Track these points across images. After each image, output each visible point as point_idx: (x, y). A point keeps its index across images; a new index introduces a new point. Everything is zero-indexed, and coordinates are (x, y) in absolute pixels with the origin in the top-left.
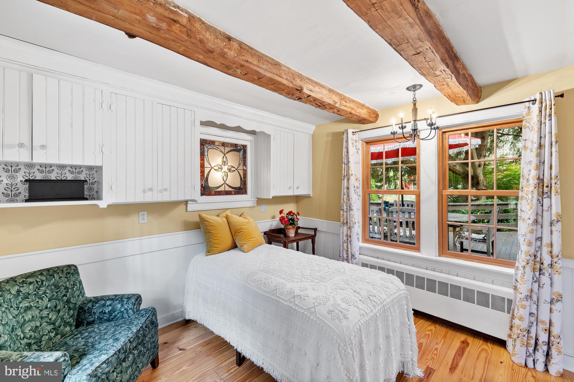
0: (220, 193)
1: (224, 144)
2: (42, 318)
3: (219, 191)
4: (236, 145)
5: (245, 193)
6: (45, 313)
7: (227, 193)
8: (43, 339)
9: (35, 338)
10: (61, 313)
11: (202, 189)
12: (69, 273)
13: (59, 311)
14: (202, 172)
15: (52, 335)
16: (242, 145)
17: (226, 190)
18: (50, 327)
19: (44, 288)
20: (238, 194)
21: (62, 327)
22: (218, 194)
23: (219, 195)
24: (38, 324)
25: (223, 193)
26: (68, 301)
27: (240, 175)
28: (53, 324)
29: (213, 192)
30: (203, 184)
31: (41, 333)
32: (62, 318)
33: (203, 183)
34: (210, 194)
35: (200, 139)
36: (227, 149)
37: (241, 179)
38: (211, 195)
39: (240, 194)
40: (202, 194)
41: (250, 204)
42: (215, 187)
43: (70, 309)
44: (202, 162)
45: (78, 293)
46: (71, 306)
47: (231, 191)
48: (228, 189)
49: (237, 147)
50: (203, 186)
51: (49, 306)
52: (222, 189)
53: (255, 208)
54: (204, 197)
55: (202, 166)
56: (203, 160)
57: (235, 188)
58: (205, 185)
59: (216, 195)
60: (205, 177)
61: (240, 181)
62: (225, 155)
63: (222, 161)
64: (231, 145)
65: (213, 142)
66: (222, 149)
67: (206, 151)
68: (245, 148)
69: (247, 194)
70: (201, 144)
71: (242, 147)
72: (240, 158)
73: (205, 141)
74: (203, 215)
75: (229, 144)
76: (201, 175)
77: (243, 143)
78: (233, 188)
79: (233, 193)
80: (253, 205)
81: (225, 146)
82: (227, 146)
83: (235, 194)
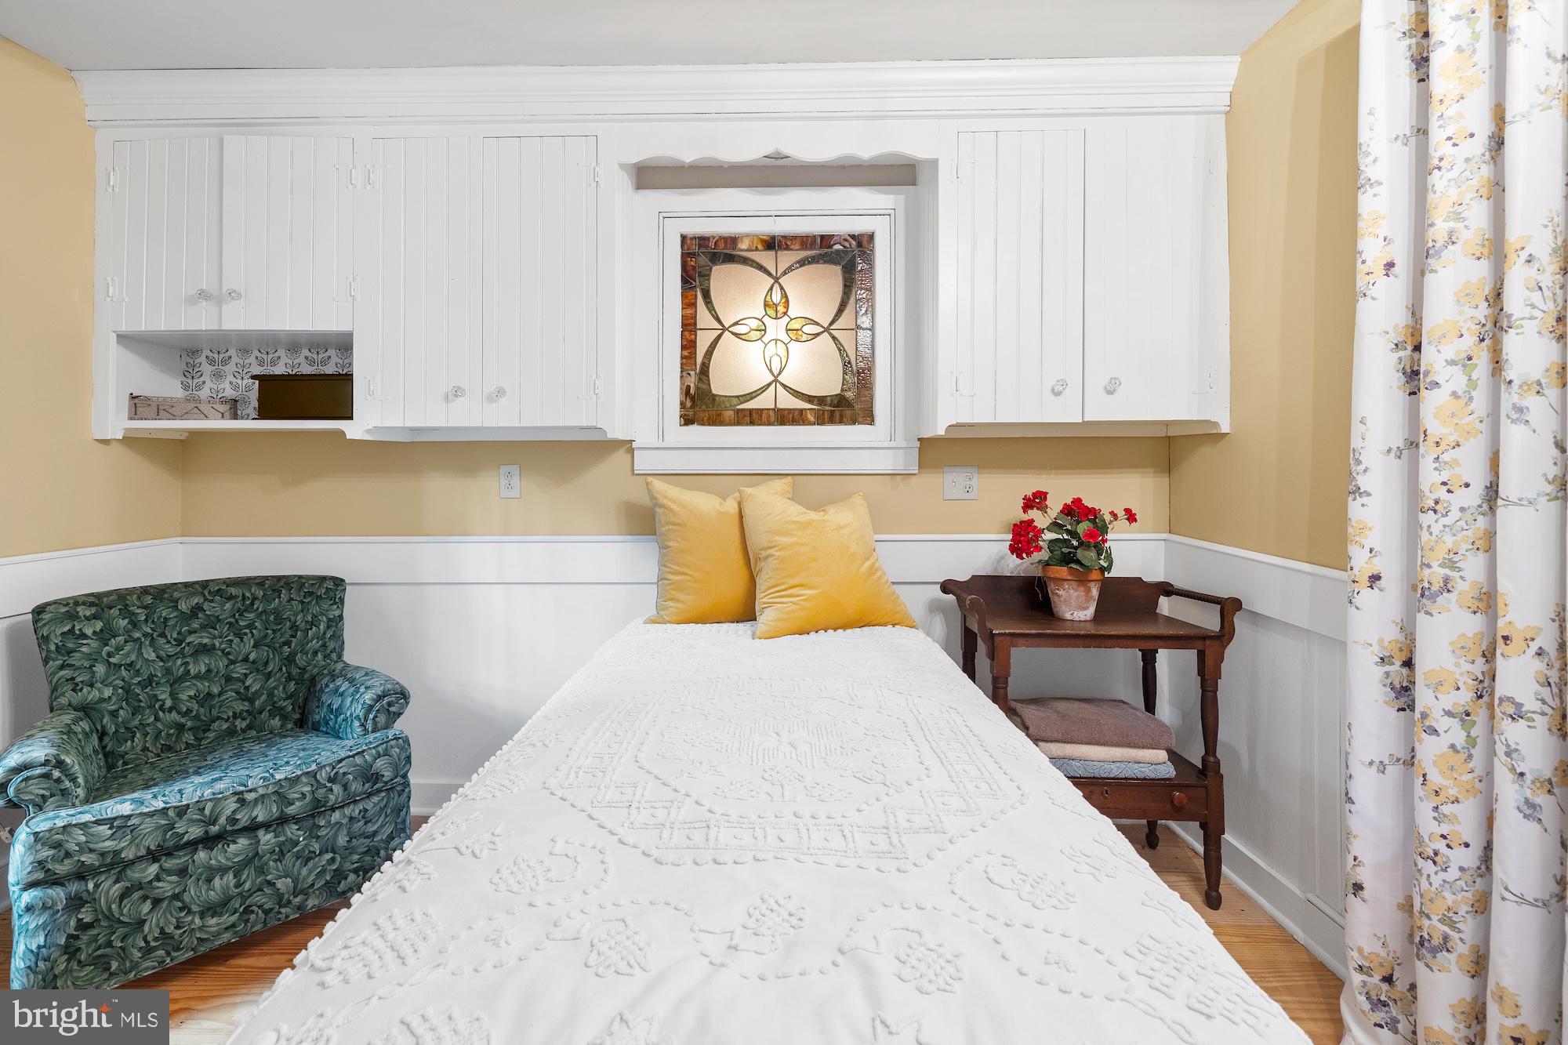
0: (754, 418)
1: (772, 244)
2: (229, 679)
3: (751, 411)
4: (826, 240)
5: (869, 417)
6: (240, 670)
7: (784, 417)
8: (215, 725)
9: (197, 717)
10: (272, 683)
11: (689, 404)
12: (311, 594)
13: (269, 676)
14: (688, 345)
15: (241, 724)
16: (853, 237)
17: (779, 406)
18: (241, 706)
19: (251, 616)
20: (832, 420)
21: (265, 715)
22: (748, 419)
23: (752, 423)
24: (215, 690)
25: (768, 417)
26: (290, 660)
27: (841, 351)
28: (251, 701)
29: (729, 414)
30: (692, 386)
31: (215, 713)
32: (271, 695)
33: (692, 381)
34: (716, 420)
35: (684, 238)
36: (787, 258)
37: (846, 364)
38: (722, 423)
39: (841, 422)
40: (687, 421)
41: (884, 463)
42: (738, 397)
43: (290, 678)
44: (689, 311)
45: (315, 644)
46: (295, 671)
47: (801, 411)
48: (788, 402)
49: (830, 247)
50: (692, 391)
51: (252, 657)
52: (764, 402)
53: (914, 479)
54: (695, 429)
55: (689, 326)
56: (693, 305)
57: (821, 400)
58: (697, 388)
59: (739, 423)
60: (699, 359)
61: (845, 373)
62: (776, 280)
63: (766, 305)
64: (805, 241)
65: (732, 241)
66: (766, 258)
67: (706, 276)
68: (865, 244)
69: (872, 422)
70: (686, 256)
71: (854, 243)
72: (845, 286)
73: (703, 240)
74: (658, 484)
75: (794, 238)
76: (686, 353)
77: (859, 226)
78: (809, 399)
79: (811, 418)
80: (900, 467)
81: (780, 248)
82: (787, 248)
83: (821, 420)
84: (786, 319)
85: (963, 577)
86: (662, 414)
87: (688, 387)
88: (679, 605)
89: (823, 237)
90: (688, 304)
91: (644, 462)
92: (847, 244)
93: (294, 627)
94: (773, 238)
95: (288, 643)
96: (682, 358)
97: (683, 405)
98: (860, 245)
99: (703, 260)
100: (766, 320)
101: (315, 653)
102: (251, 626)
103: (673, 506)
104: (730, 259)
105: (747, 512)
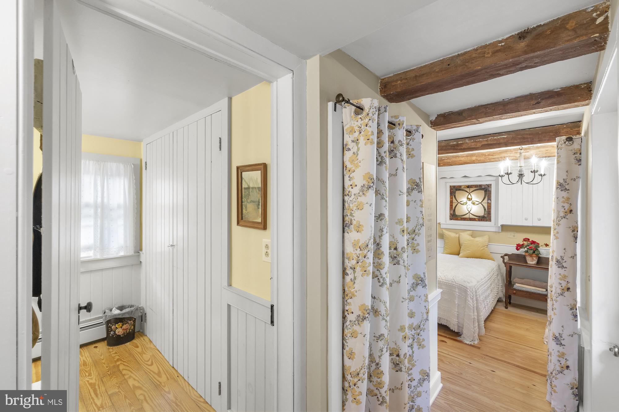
1: (468, 187)
3: (464, 218)
4: (480, 186)
5: (490, 220)
7: (471, 219)
11: (451, 216)
14: (451, 206)
16: (487, 185)
17: (470, 217)
20: (482, 220)
23: (464, 220)
25: (468, 219)
27: (484, 207)
29: (459, 218)
33: (452, 212)
34: (457, 219)
35: (450, 186)
36: (472, 189)
37: (485, 210)
38: (458, 220)
39: (484, 221)
40: (451, 219)
41: (493, 229)
42: (461, 215)
44: (451, 199)
47: (475, 218)
48: (472, 216)
49: (482, 187)
50: (452, 214)
52: (467, 216)
53: (500, 233)
54: (452, 221)
55: (451, 202)
56: (452, 198)
57: (479, 217)
58: (453, 213)
59: (461, 220)
60: (453, 208)
61: (484, 212)
62: (469, 194)
63: (467, 198)
64: (476, 186)
65: (460, 186)
66: (467, 190)
67: (455, 193)
68: (490, 186)
70: (451, 189)
71: (487, 186)
72: (485, 195)
73: (454, 187)
74: (444, 231)
75: (473, 185)
76: (451, 207)
77: (488, 183)
78: (477, 216)
79: (477, 220)
80: (497, 231)
81: (470, 187)
82: (472, 187)
83: (479, 220)
84: (471, 201)
85: (510, 253)
86: (446, 218)
87: (451, 213)
88: (447, 251)
89: (480, 185)
90: (451, 198)
91: (442, 226)
92: (485, 186)
94: (469, 186)
96: (450, 208)
97: (450, 216)
98: (488, 186)
99: (454, 190)
100: (467, 201)
103: (447, 235)
104: (460, 190)
105: (460, 237)
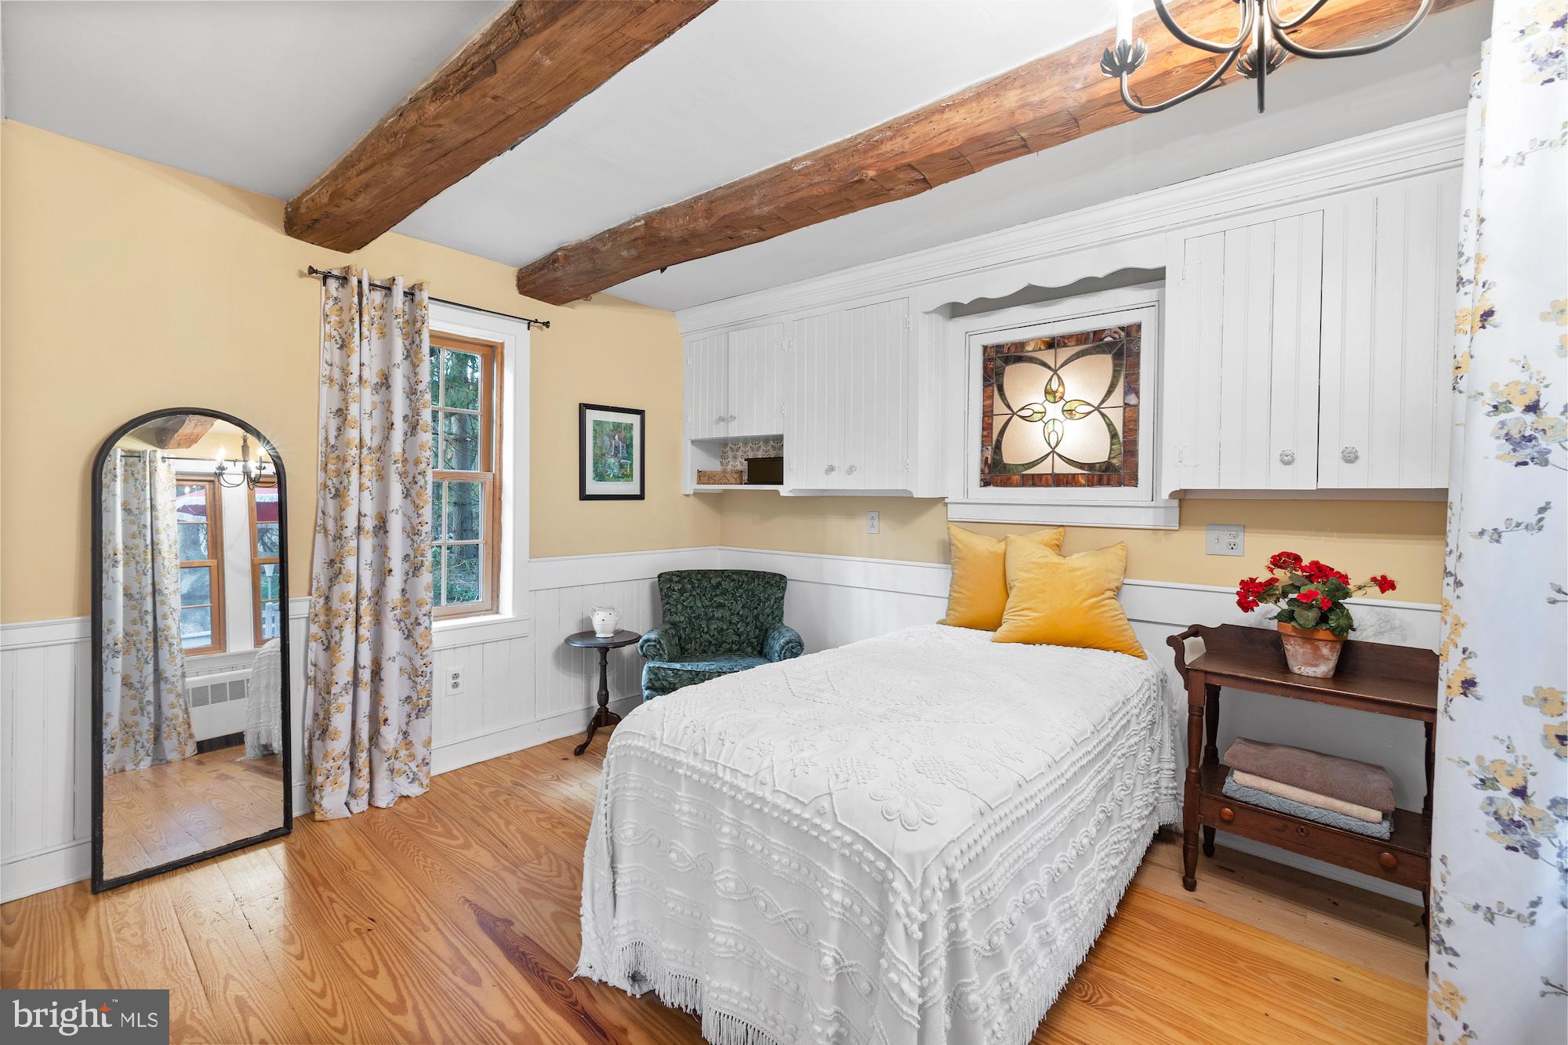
0: (1036, 481)
1: (1052, 344)
2: (730, 623)
3: (1033, 475)
4: (1098, 334)
5: (1132, 480)
6: (735, 619)
7: (1059, 480)
8: (724, 645)
9: (716, 639)
10: (749, 628)
11: (987, 471)
12: (768, 582)
13: (747, 624)
14: (987, 427)
15: (735, 647)
16: (1122, 329)
17: (1056, 471)
18: (735, 638)
19: (741, 591)
20: (1100, 483)
21: (745, 645)
22: (1031, 482)
23: (1034, 485)
24: (725, 627)
25: (1047, 480)
26: (757, 617)
27: (1110, 425)
28: (739, 636)
29: (1016, 478)
30: (989, 457)
31: (724, 638)
32: (748, 635)
33: (989, 454)
34: (1006, 483)
35: (985, 348)
36: (1064, 353)
37: (1114, 435)
38: (1011, 485)
39: (1108, 484)
40: (986, 483)
41: (1146, 519)
42: (1023, 465)
43: (756, 627)
44: (988, 402)
45: (768, 611)
46: (759, 624)
47: (1074, 475)
48: (1062, 468)
49: (1102, 340)
50: (989, 462)
51: (741, 613)
52: (1044, 468)
53: (1176, 534)
54: (991, 489)
55: (988, 414)
56: (991, 397)
57: (1091, 466)
58: (993, 459)
59: (1023, 485)
60: (995, 437)
61: (1112, 444)
62: (1055, 371)
63: (1046, 392)
64: (1081, 338)
65: (1021, 345)
66: (1048, 356)
67: (1000, 374)
68: (1134, 334)
69: (1136, 486)
70: (987, 361)
71: (1123, 334)
72: (1115, 371)
73: (999, 348)
74: (954, 530)
75: (1070, 337)
76: (985, 433)
77: (1127, 319)
78: (1081, 466)
79: (1083, 481)
80: (1160, 524)
81: (1059, 346)
82: (1065, 345)
83: (1090, 483)
84: (1062, 402)
85: (1213, 623)
86: (966, 479)
87: (987, 458)
88: (957, 614)
89: (1095, 332)
90: (988, 397)
91: (954, 513)
92: (1117, 336)
93: (759, 600)
94: (1053, 339)
95: (756, 608)
96: (983, 436)
97: (982, 471)
98: (1128, 335)
99: (999, 362)
100: (1047, 404)
101: (768, 616)
102: (741, 596)
103: (959, 545)
104: (1019, 359)
105: (1008, 553)
